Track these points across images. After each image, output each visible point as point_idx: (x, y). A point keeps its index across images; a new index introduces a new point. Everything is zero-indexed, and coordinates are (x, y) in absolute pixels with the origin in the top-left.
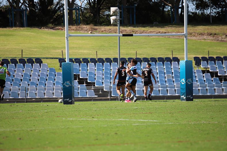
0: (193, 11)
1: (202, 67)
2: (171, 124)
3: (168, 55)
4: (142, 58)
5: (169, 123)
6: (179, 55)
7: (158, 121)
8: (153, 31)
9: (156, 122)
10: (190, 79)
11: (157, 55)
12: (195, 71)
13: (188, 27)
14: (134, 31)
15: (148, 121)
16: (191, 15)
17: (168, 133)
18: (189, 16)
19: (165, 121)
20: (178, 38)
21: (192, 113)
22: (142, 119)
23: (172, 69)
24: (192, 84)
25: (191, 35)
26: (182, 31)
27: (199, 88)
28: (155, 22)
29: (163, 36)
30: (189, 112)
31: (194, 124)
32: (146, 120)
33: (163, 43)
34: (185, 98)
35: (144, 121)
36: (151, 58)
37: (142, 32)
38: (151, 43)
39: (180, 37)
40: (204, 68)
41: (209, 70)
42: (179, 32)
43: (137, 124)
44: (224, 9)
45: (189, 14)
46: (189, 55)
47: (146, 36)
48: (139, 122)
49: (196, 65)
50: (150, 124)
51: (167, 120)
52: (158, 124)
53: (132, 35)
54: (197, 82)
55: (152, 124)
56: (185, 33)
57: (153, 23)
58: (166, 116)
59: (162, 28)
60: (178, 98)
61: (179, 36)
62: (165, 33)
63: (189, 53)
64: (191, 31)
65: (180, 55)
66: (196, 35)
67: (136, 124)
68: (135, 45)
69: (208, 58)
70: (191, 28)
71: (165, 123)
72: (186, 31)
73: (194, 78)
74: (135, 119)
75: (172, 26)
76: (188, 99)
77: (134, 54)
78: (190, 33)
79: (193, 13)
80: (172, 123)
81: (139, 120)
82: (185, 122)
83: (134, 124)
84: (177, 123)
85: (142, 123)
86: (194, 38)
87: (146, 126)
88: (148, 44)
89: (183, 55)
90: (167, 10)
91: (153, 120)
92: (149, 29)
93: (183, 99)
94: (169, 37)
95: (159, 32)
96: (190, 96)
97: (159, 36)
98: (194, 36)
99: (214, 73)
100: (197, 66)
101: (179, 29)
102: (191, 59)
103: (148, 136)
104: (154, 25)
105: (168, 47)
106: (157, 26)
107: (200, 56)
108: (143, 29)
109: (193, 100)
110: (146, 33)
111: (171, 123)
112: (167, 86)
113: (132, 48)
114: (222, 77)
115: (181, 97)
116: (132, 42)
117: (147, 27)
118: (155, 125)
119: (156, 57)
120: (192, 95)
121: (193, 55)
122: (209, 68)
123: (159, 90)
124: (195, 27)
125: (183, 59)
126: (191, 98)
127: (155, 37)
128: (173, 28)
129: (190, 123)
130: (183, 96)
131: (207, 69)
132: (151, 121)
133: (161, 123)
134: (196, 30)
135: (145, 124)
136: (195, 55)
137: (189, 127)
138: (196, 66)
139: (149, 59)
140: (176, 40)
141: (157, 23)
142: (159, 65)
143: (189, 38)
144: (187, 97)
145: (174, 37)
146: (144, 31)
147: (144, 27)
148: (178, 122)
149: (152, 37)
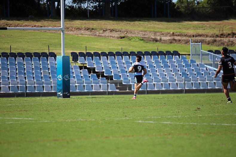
0: (70, 5)
1: (79, 63)
2: (47, 122)
3: (44, 50)
4: (17, 52)
5: (45, 121)
6: (55, 50)
7: (33, 119)
8: (29, 24)
9: (31, 120)
10: (67, 76)
11: (33, 50)
12: (72, 67)
13: (65, 21)
14: (8, 24)
15: (23, 119)
16: (68, 9)
17: (44, 132)
18: (66, 10)
19: (41, 119)
20: (55, 33)
21: (69, 111)
22: (17, 117)
23: (48, 64)
24: (69, 80)
25: (68, 30)
26: (58, 25)
27: (76, 85)
28: (30, 15)
29: (38, 30)
30: (66, 109)
31: (71, 122)
32: (20, 118)
33: (39, 37)
34: (61, 95)
35: (19, 119)
36: (26, 53)
37: (17, 26)
38: (26, 37)
39: (57, 32)
40: (81, 64)
41: (86, 66)
42: (55, 26)
43: (11, 122)
44: (102, 3)
45: (66, 7)
46: (66, 50)
47: (21, 30)
48: (13, 120)
49: (73, 60)
50: (24, 122)
51: (43, 118)
52: (34, 122)
53: (6, 29)
54: (74, 78)
55: (27, 122)
56: (62, 27)
57: (28, 16)
58: (42, 114)
59: (38, 21)
60: (55, 94)
61: (56, 30)
62: (42, 27)
63: (66, 48)
64: (68, 26)
65: (57, 50)
66: (73, 29)
67: (9, 123)
68: (9, 39)
69: (85, 54)
70: (68, 22)
71: (41, 121)
72: (63, 26)
73: (71, 74)
74: (8, 117)
75: (48, 20)
76: (65, 96)
77: (9, 49)
78: (67, 27)
79: (69, 7)
80: (49, 121)
81: (13, 118)
82: (62, 120)
83: (7, 123)
84: (53, 120)
85: (16, 121)
86: (71, 32)
87: (21, 125)
88: (23, 38)
89: (60, 50)
90: (42, 3)
91: (28, 118)
92: (25, 22)
93: (60, 96)
94: (45, 31)
95: (35, 26)
96: (67, 93)
97: (34, 30)
98: (71, 30)
99: (91, 69)
100: (75, 61)
101: (56, 23)
102: (68, 54)
103: (23, 135)
104: (29, 18)
105: (44, 42)
106: (33, 19)
107: (77, 52)
108: (17, 22)
109: (70, 97)
110: (21, 27)
111: (47, 120)
112: (43, 82)
113: (6, 42)
114: (100, 73)
115: (58, 94)
116: (6, 36)
117: (22, 21)
118: (30, 123)
119: (31, 52)
120: (69, 92)
121: (70, 50)
122: (86, 64)
123: (35, 87)
124: (72, 22)
125: (60, 54)
126: (68, 95)
127: (30, 31)
128: (50, 22)
129: (67, 121)
130: (60, 93)
131: (85, 65)
132: (26, 119)
133: (36, 120)
134: (73, 24)
135: (20, 122)
136: (72, 50)
137: (66, 125)
138: (73, 62)
139: (25, 54)
140: (53, 34)
141: (33, 16)
142: (35, 60)
143: (66, 32)
144: (64, 93)
145: (50, 31)
146: (18, 24)
147: (19, 20)
148: (55, 120)
149: (27, 31)
